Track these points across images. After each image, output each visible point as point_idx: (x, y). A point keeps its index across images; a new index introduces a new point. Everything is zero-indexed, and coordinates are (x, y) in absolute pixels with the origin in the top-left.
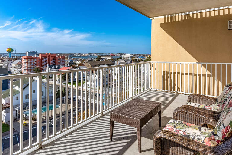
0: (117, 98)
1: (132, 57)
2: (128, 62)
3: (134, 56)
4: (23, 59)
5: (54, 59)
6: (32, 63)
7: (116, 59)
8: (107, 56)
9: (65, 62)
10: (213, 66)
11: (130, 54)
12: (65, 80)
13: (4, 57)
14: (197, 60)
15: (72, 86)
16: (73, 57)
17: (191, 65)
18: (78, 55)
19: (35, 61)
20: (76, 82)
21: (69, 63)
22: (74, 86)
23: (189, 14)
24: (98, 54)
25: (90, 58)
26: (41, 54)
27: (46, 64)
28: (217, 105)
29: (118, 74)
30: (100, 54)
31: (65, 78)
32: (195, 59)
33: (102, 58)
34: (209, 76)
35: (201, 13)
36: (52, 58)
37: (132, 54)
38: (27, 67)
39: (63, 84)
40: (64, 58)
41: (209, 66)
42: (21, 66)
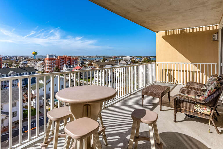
0: (122, 92)
1: (131, 59)
2: (128, 62)
3: (133, 58)
4: (45, 60)
5: (69, 60)
6: (53, 63)
7: (118, 60)
8: (111, 57)
9: (78, 63)
10: (202, 65)
11: (130, 56)
12: (78, 76)
13: (30, 58)
14: (190, 61)
15: (83, 81)
16: (84, 58)
17: (186, 65)
18: (88, 57)
19: (55, 62)
20: (86, 78)
21: (81, 63)
22: (85, 81)
23: (184, 30)
24: (103, 56)
25: (97, 60)
26: (60, 56)
27: (63, 64)
28: (205, 87)
29: (120, 72)
30: (105, 56)
31: (78, 75)
32: (188, 61)
33: (107, 60)
34: (199, 72)
35: (193, 29)
36: (68, 59)
37: (132, 57)
38: (49, 66)
39: (77, 80)
40: (77, 59)
41: (199, 65)
42: (44, 66)
